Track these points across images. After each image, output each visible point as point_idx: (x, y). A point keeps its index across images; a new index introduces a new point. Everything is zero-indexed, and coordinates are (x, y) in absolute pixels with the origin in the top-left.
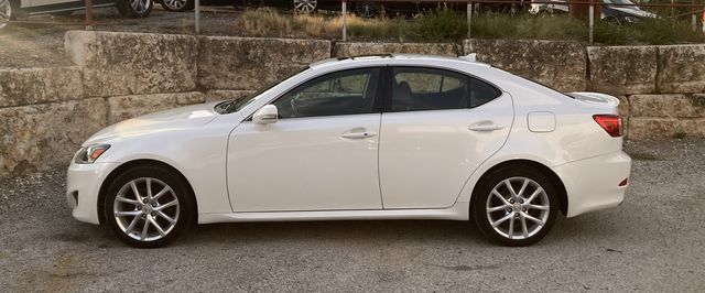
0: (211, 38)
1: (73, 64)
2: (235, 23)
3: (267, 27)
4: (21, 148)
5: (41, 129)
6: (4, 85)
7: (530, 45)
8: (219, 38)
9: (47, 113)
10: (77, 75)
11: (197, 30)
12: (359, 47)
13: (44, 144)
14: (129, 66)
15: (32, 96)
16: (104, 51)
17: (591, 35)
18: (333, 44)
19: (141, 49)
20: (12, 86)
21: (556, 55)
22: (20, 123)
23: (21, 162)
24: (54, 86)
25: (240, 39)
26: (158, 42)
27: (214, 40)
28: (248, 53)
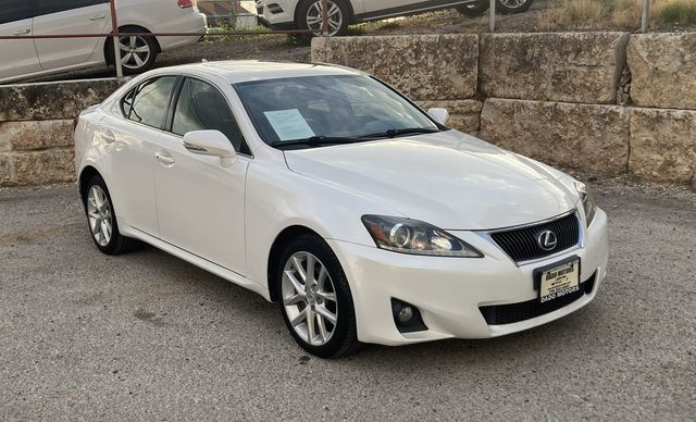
16: (335, 57)
19: (386, 53)
25: (521, 34)
26: (411, 45)
27: (497, 39)
28: (526, 54)
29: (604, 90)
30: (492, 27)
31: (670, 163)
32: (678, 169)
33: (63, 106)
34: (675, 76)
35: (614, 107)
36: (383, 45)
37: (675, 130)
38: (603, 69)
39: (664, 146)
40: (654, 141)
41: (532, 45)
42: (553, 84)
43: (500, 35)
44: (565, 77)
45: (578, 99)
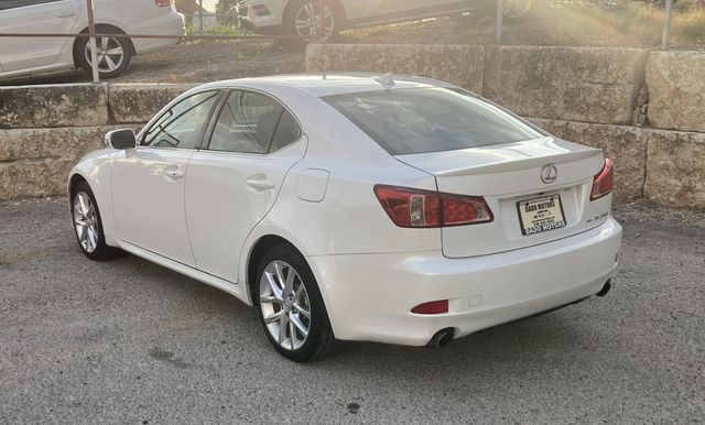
25: (530, 47)
26: (414, 56)
27: (505, 51)
28: (536, 68)
29: (620, 110)
30: (498, 38)
31: (690, 189)
32: (697, 195)
33: (32, 114)
34: (698, 98)
35: (630, 128)
36: (384, 54)
37: (696, 154)
38: (620, 87)
39: (683, 170)
40: (672, 164)
41: (543, 59)
42: (565, 102)
43: (508, 47)
44: (578, 95)
45: (592, 118)
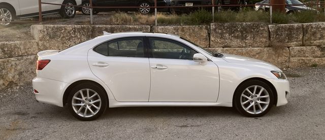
0: (97, 26)
1: (34, 39)
2: (108, 19)
3: (122, 20)
4: (10, 76)
5: (19, 67)
6: (2, 49)
7: (242, 25)
8: (101, 26)
9: (22, 61)
10: (35, 44)
11: (92, 23)
12: (162, 29)
13: (20, 74)
14: (59, 39)
15: (15, 53)
16: (48, 33)
17: (271, 20)
18: (151, 27)
19: (64, 32)
20: (6, 49)
21: (254, 29)
22: (9, 65)
23: (11, 82)
24: (25, 49)
25: (110, 26)
26: (72, 29)
27: (99, 27)
36: (63, 29)
41: (116, 30)
